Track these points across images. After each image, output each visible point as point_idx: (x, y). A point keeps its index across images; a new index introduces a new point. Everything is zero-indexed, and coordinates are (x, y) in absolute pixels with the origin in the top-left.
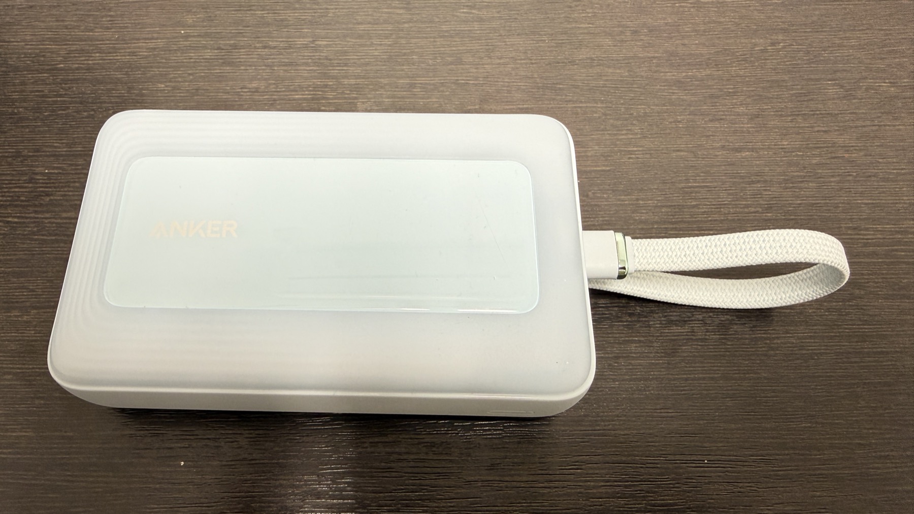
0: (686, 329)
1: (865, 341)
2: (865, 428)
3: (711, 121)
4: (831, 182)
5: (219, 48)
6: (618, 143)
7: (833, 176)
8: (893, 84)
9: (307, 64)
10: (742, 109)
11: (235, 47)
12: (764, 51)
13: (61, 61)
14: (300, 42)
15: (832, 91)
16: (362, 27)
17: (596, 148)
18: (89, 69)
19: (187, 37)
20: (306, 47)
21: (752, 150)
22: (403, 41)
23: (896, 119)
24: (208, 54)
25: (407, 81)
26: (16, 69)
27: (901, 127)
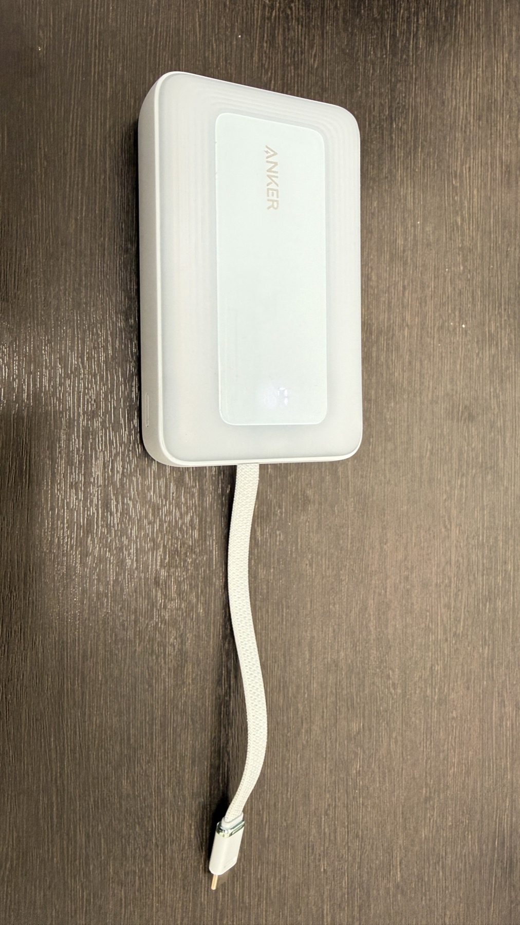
0: (174, 595)
1: (161, 727)
2: (96, 720)
3: (334, 631)
4: (283, 716)
5: (404, 251)
6: (319, 557)
7: (288, 718)
8: (358, 773)
9: (389, 319)
10: (342, 654)
11: (405, 263)
12: (388, 677)
13: (398, 125)
14: (408, 317)
15: (355, 726)
16: (418, 364)
17: (316, 539)
18: (391, 147)
19: (414, 226)
20: (403, 320)
21: (310, 660)
22: (405, 396)
23: (331, 771)
24: (400, 242)
25: (373, 397)
26: (393, 90)
27: (324, 774)
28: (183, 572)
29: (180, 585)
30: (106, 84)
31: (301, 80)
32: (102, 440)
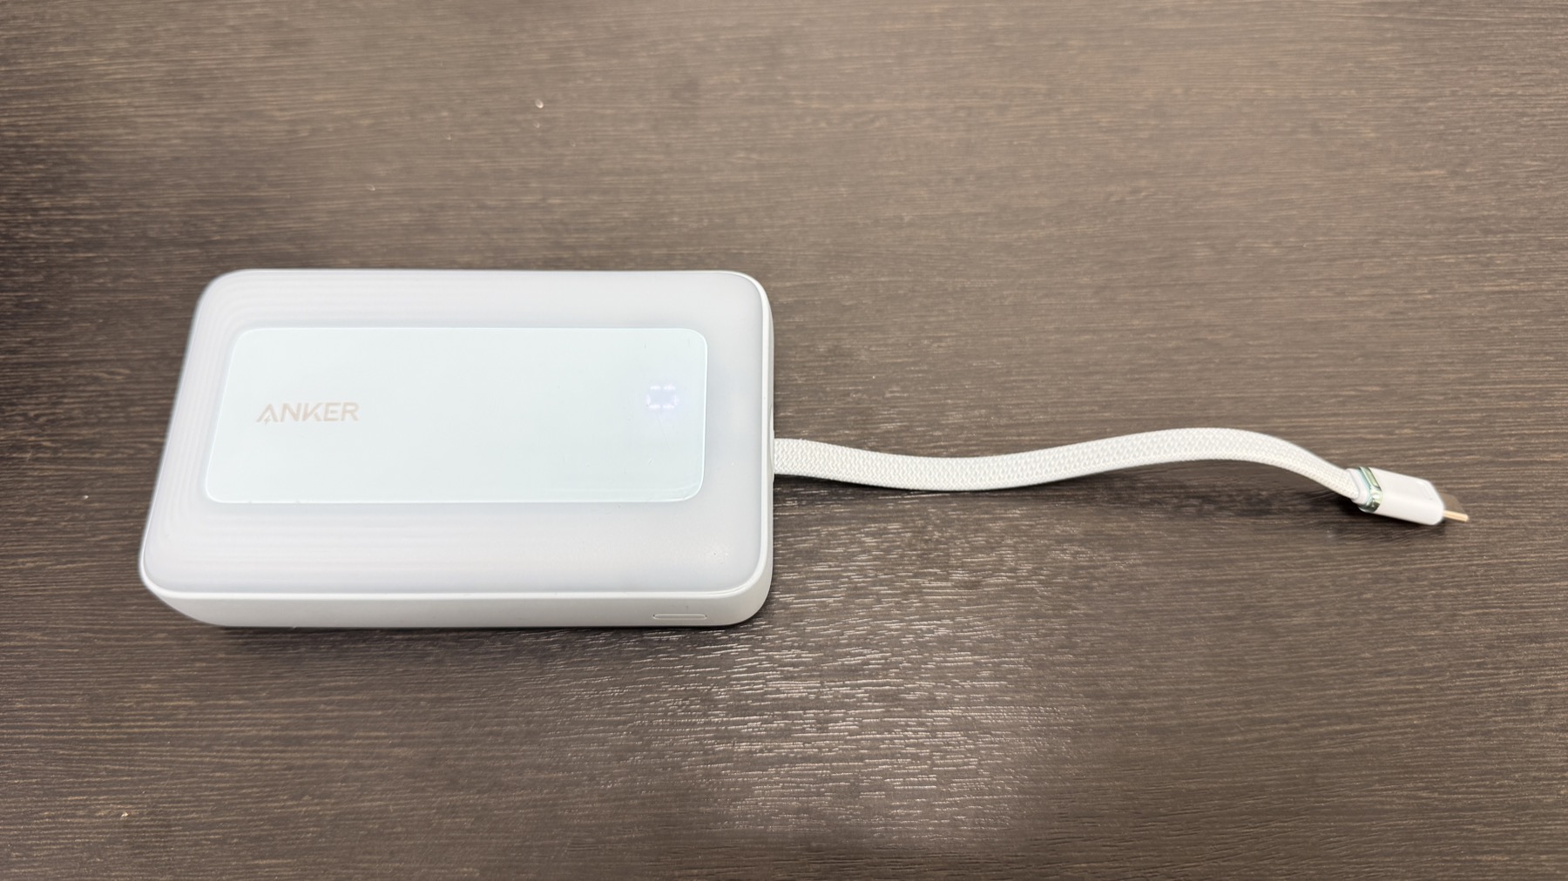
0: (993, 557)
1: (1208, 568)
2: (1197, 671)
3: (1046, 296)
4: (1187, 371)
5: (421, 210)
6: (926, 327)
7: (1190, 364)
8: (1277, 244)
9: (534, 230)
10: (1085, 280)
11: (441, 207)
12: (1121, 202)
13: (216, 232)
14: (529, 199)
15: (1202, 253)
16: (608, 179)
17: (898, 334)
18: (252, 240)
19: (377, 195)
20: (534, 206)
21: (1094, 332)
22: (661, 198)
23: (1274, 289)
24: (405, 218)
25: (664, 251)
26: (158, 243)
27: (1280, 300)
28: (955, 544)
29: (977, 548)
30: (176, 708)
31: (150, 394)
32: (747, 684)
